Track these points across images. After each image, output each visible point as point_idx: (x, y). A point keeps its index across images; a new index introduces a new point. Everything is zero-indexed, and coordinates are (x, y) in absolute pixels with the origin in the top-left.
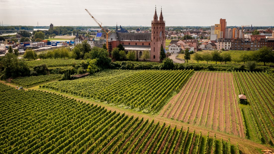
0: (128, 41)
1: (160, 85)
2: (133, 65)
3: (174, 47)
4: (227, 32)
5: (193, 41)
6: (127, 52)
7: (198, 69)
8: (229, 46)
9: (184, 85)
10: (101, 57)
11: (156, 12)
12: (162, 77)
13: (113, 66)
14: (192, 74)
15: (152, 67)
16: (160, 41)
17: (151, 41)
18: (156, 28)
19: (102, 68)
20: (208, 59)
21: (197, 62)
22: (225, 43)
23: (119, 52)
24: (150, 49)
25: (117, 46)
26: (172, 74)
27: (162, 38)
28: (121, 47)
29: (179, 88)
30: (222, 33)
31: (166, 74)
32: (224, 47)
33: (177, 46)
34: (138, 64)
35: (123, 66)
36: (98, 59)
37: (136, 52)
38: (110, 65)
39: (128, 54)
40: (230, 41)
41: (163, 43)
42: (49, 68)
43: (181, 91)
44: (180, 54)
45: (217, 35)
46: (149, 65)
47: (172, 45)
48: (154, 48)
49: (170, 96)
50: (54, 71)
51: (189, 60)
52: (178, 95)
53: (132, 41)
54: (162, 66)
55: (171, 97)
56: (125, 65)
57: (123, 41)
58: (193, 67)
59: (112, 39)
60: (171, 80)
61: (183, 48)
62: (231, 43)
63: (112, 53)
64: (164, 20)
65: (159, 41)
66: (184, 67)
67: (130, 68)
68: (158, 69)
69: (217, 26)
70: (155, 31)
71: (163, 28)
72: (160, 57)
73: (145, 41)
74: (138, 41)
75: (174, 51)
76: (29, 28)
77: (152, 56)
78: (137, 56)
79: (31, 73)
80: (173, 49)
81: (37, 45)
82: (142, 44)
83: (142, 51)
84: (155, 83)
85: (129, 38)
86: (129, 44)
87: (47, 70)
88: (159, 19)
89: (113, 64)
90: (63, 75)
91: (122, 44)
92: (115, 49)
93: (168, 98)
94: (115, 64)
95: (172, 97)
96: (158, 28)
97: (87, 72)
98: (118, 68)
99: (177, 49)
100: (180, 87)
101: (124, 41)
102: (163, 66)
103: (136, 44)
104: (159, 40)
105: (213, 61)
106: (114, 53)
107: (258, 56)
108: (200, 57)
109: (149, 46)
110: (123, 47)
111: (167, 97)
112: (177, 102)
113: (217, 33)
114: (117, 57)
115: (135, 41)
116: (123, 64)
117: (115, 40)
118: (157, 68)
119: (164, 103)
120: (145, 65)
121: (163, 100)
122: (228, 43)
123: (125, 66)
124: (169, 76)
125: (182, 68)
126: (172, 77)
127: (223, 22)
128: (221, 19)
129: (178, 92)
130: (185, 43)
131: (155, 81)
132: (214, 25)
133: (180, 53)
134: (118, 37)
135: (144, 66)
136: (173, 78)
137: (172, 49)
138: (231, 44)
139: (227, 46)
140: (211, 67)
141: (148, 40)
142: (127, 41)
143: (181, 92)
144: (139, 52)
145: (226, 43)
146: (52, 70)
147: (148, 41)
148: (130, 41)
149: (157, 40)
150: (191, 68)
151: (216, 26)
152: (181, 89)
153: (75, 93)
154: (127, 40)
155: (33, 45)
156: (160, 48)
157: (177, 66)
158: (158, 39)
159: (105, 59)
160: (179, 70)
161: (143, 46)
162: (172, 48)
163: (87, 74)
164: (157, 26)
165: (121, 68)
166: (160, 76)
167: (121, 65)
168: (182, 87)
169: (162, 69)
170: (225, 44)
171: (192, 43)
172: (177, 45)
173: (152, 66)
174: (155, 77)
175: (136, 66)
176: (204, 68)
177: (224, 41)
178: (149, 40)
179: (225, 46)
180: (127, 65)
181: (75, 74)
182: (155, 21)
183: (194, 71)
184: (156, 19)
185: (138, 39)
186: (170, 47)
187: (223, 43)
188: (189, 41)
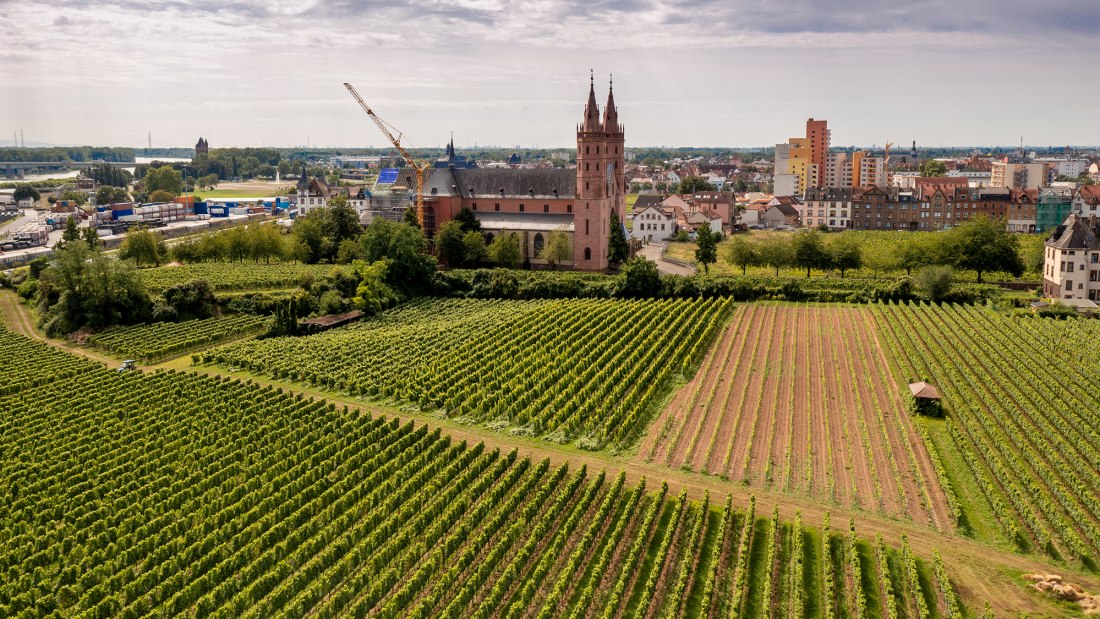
0: (493, 196)
1: (624, 351)
2: (515, 282)
3: (654, 218)
4: (833, 165)
5: (716, 197)
6: (489, 237)
7: (746, 294)
8: (844, 214)
9: (706, 352)
10: (400, 254)
11: (592, 94)
12: (626, 324)
13: (445, 286)
14: (727, 312)
15: (583, 290)
16: (608, 197)
17: (577, 196)
18: (593, 151)
19: (406, 293)
20: (781, 260)
21: (741, 272)
22: (829, 203)
23: (461, 237)
24: (572, 227)
25: (455, 214)
26: (660, 313)
27: (615, 186)
28: (469, 220)
29: (693, 361)
30: (817, 170)
31: (638, 314)
32: (825, 219)
33: (663, 217)
34: (532, 280)
35: (481, 287)
36: (392, 261)
37: (520, 235)
38: (434, 281)
39: (496, 244)
40: (848, 199)
41: (617, 203)
42: (219, 295)
43: (699, 372)
44: (676, 244)
45: (798, 177)
46: (573, 282)
47: (644, 214)
48: (587, 221)
49: (664, 390)
50: (238, 306)
51: (710, 265)
52: (692, 384)
53: (506, 196)
54: (620, 285)
55: (670, 395)
56: (487, 283)
57: (474, 199)
58: (731, 289)
59: (434, 191)
60: (661, 334)
61: (684, 221)
62: (849, 204)
63: (437, 238)
64: (620, 122)
65: (605, 196)
66: (697, 290)
67: (505, 291)
68: (607, 297)
69: (797, 146)
70: (590, 162)
71: (616, 152)
72: (610, 255)
73: (554, 197)
74: (527, 196)
75: (651, 232)
76: (120, 155)
77: (580, 252)
78: (526, 250)
79: (156, 312)
80: (649, 227)
81: (158, 214)
82: (542, 209)
83: (544, 234)
84: (603, 344)
85: (494, 185)
86: (497, 207)
87: (213, 301)
88: (602, 120)
89: (444, 278)
90: (271, 320)
91: (472, 210)
92: (447, 226)
93: (660, 398)
94: (450, 280)
95: (673, 394)
96: (600, 149)
97: (356, 308)
98: (460, 292)
100: (696, 360)
101: (477, 196)
102: (624, 287)
103: (522, 207)
104: (604, 192)
105: (799, 267)
107: (956, 247)
108: (752, 255)
109: (568, 215)
110: (477, 219)
111: (655, 392)
112: (692, 410)
113: (798, 171)
114: (454, 254)
116: (479, 278)
117: (448, 195)
118: (601, 293)
119: (650, 416)
120: (559, 284)
121: (645, 405)
122: (839, 204)
123: (488, 286)
124: (649, 320)
125: (689, 291)
126: (663, 324)
127: (818, 129)
128: (811, 120)
129: (690, 376)
130: (691, 205)
131: (603, 338)
132: (788, 143)
133: (673, 241)
134: (457, 184)
135: (554, 286)
136: (667, 326)
137: (646, 227)
138: (853, 208)
139: (838, 213)
140: (793, 287)
141: (563, 194)
142: (489, 196)
143: (701, 374)
144: (532, 235)
145: (833, 206)
146: (230, 299)
147: (565, 197)
148: (500, 196)
149: (598, 195)
150: (724, 291)
151: (792, 146)
152: (698, 363)
153: (324, 382)
154: (490, 194)
155: (143, 214)
156: (608, 221)
157: (674, 284)
158: (600, 189)
159: (415, 262)
160: (680, 299)
161: (546, 214)
162: (646, 222)
163: (355, 313)
164: (599, 144)
165: (473, 292)
166: (618, 320)
167: (471, 281)
168: (702, 357)
169: (618, 295)
170: (830, 209)
171: (712, 206)
172: (662, 212)
173: (583, 286)
174: (601, 324)
175: (525, 286)
176: (767, 293)
177: (825, 199)
178: (567, 193)
179: (829, 214)
180: (494, 282)
181: (313, 313)
182: (588, 127)
183: (735, 304)
184: (594, 119)
185: (530, 191)
186: (636, 218)
187: (823, 205)
188: (705, 197)
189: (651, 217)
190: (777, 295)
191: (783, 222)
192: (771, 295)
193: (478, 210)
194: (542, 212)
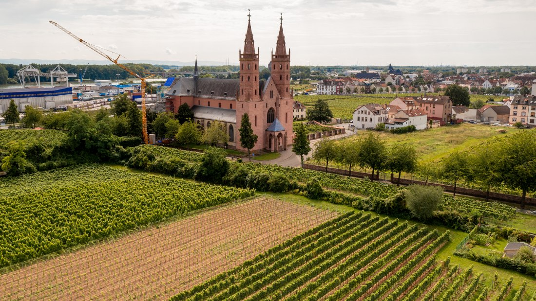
0: (207, 97)
5: (436, 100)
13: (117, 157)
16: (262, 100)
24: (235, 120)
38: (111, 153)
41: (278, 104)
47: (360, 110)
53: (214, 97)
57: (199, 98)
65: (257, 100)
75: (364, 123)
89: (118, 151)
91: (197, 104)
99: (371, 120)
101: (201, 96)
103: (220, 104)
106: (158, 123)
110: (194, 111)
134: (196, 87)
137: (361, 119)
145: (533, 109)
148: (211, 97)
149: (248, 99)
162: (361, 116)
164: (249, 62)
171: (432, 106)
172: (372, 110)
179: (530, 115)
184: (249, 45)
185: (225, 94)
186: (355, 112)
187: (525, 108)
188: (429, 99)
189: (364, 113)
190: (303, 191)
191: (495, 119)
192: (299, 191)
193: (201, 105)
194: (229, 108)
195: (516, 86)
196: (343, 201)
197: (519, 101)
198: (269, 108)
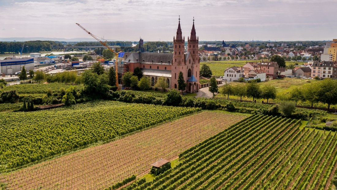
0: (149, 63)
2: (133, 96)
3: (232, 72)
5: (270, 64)
8: (329, 72)
11: (179, 25)
13: (111, 96)
15: (152, 101)
16: (186, 65)
17: (173, 64)
18: (178, 47)
22: (323, 68)
23: (130, 78)
24: (171, 76)
25: (134, 69)
27: (192, 60)
28: (138, 73)
32: (320, 74)
33: (235, 72)
34: (139, 95)
35: (121, 97)
38: (107, 94)
39: (140, 81)
40: (331, 66)
45: (332, 55)
46: (151, 98)
47: (229, 70)
48: (176, 74)
50: (25, 99)
53: (154, 63)
56: (124, 95)
58: (205, 104)
61: (247, 74)
62: (332, 68)
65: (183, 64)
67: (128, 100)
69: (335, 42)
70: (177, 51)
71: (194, 47)
73: (168, 64)
74: (160, 64)
75: (231, 77)
77: (173, 85)
80: (230, 76)
81: (89, 65)
82: (157, 68)
85: (151, 59)
86: (150, 67)
89: (111, 93)
90: (22, 105)
91: (142, 68)
94: (114, 94)
96: (181, 46)
97: (61, 103)
98: (115, 98)
99: (235, 76)
101: (145, 63)
102: (166, 101)
106: (125, 78)
109: (170, 71)
110: (143, 71)
113: (332, 53)
115: (157, 63)
117: (134, 62)
122: (327, 68)
123: (123, 97)
125: (189, 104)
130: (255, 67)
134: (139, 58)
135: (144, 98)
137: (229, 75)
138: (333, 70)
139: (327, 72)
145: (325, 69)
148: (151, 63)
155: (83, 65)
161: (166, 70)
162: (229, 73)
164: (180, 44)
165: (119, 99)
170: (323, 70)
171: (267, 67)
173: (155, 99)
175: (135, 98)
177: (321, 65)
179: (323, 72)
182: (177, 38)
184: (179, 35)
185: (161, 62)
186: (226, 72)
187: (320, 68)
188: (265, 64)
189: (231, 72)
190: (224, 108)
191: (303, 75)
192: (222, 108)
193: (145, 68)
194: (164, 69)
195: (310, 55)
196: (246, 112)
197: (316, 64)
198: (189, 69)
